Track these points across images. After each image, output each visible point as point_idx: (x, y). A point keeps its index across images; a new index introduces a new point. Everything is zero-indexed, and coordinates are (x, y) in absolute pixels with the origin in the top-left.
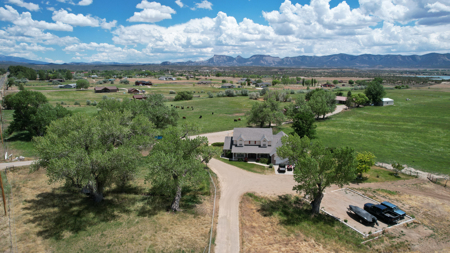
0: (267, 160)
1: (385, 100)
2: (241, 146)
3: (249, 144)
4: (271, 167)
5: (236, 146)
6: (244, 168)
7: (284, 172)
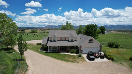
0: (75, 51)
1: (105, 32)
2: (55, 41)
3: (61, 40)
4: (80, 56)
5: (51, 41)
6: (57, 58)
7: (93, 59)
